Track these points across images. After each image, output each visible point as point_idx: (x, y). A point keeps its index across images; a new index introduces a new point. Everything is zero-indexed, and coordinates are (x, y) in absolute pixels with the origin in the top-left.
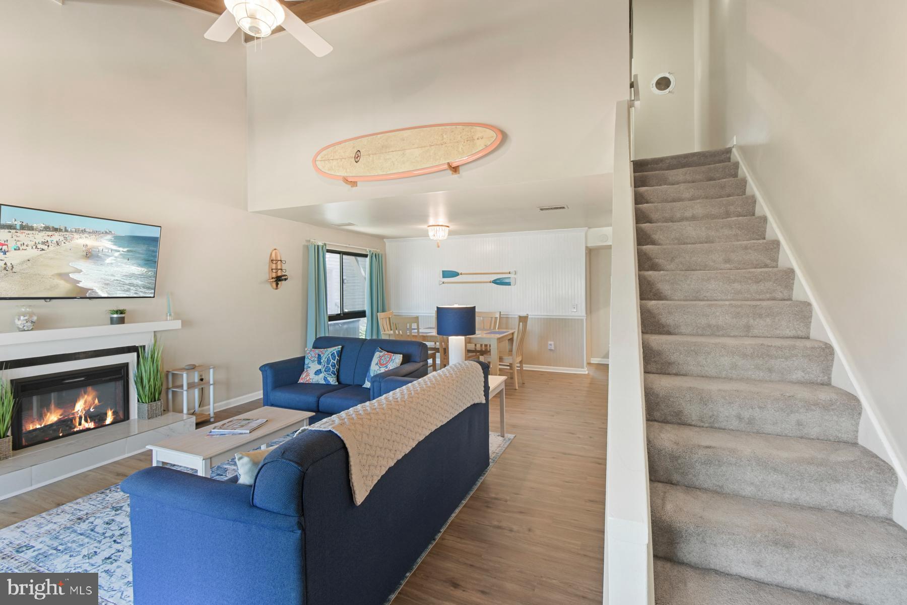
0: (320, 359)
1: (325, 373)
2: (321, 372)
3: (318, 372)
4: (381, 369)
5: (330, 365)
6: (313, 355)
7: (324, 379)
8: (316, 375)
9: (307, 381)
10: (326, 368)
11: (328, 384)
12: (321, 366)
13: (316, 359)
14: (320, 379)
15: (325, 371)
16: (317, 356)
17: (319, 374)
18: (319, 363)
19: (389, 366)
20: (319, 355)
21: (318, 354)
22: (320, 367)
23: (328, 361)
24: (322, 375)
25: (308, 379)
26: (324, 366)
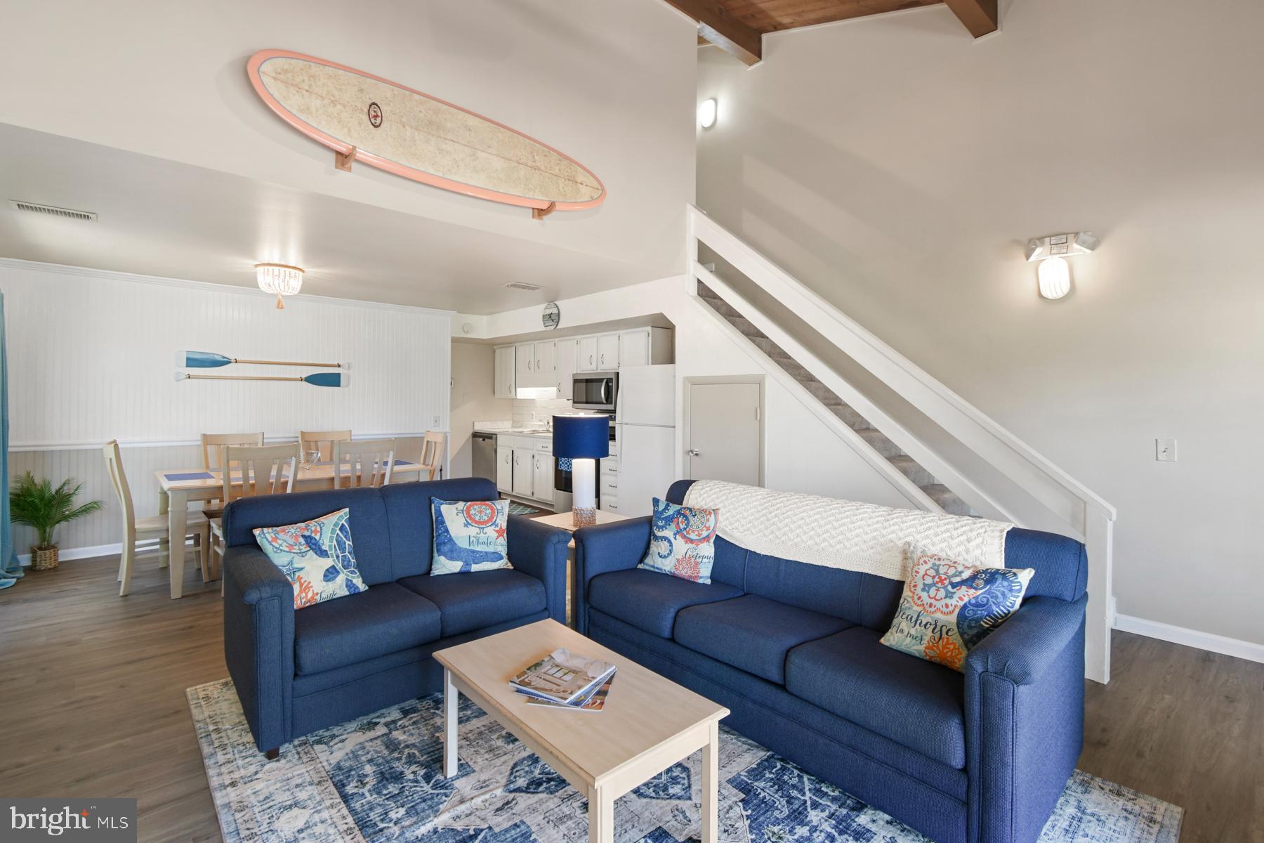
0: (316, 544)
1: (345, 571)
2: (338, 573)
3: (330, 574)
4: (486, 530)
5: (347, 553)
6: (292, 541)
7: (347, 586)
8: (329, 580)
9: (309, 601)
10: (343, 561)
11: (354, 594)
12: (330, 559)
13: (304, 548)
14: (338, 588)
15: (343, 566)
16: (302, 540)
17: (335, 577)
18: (323, 554)
19: (498, 521)
20: (308, 539)
21: (303, 536)
22: (327, 563)
23: (340, 544)
24: (341, 579)
25: (310, 595)
26: (338, 557)
